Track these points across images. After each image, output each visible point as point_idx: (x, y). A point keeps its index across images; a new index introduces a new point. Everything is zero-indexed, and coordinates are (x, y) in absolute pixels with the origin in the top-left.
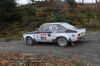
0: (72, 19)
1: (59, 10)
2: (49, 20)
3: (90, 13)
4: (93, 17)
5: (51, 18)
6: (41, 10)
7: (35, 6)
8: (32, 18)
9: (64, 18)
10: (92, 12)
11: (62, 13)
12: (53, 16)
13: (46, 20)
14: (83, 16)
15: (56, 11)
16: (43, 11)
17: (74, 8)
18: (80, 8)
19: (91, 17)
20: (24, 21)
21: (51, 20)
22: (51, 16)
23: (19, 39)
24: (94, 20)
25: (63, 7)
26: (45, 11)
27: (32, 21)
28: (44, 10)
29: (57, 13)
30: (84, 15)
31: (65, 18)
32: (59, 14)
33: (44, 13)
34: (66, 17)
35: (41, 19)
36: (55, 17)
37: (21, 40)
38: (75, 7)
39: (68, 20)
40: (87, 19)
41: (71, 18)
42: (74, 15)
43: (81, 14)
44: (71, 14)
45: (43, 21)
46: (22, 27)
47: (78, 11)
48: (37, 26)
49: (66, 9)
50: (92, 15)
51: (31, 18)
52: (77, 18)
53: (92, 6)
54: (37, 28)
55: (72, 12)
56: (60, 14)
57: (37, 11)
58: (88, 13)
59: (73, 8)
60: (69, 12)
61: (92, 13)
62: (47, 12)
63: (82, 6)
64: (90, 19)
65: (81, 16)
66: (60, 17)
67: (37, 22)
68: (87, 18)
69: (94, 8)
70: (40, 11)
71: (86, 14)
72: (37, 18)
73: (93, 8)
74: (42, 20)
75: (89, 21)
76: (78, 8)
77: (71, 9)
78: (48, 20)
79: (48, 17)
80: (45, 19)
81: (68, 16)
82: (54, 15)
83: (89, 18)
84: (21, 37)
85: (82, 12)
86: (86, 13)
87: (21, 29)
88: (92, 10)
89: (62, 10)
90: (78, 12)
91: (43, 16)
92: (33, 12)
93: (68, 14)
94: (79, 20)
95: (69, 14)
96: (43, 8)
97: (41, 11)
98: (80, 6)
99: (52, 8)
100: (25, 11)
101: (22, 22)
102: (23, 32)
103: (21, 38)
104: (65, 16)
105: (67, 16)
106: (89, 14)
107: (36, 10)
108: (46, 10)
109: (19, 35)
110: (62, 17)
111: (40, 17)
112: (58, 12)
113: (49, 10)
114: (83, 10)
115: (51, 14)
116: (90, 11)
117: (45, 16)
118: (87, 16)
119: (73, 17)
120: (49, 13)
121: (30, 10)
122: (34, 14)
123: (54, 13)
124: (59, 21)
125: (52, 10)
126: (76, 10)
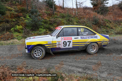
0: (50, 24)
1: (36, 12)
3: (70, 18)
4: (73, 23)
5: (26, 21)
7: (5, 3)
9: (41, 22)
10: (72, 17)
11: (39, 15)
12: (29, 18)
13: (19, 23)
14: (63, 22)
15: (32, 13)
16: (16, 11)
18: (60, 12)
19: (71, 23)
22: (25, 18)
25: (41, 9)
26: (18, 11)
28: (17, 9)
29: (33, 15)
30: (63, 20)
31: (43, 22)
32: (36, 16)
33: (16, 13)
34: (44, 21)
35: (12, 20)
36: (31, 20)
38: (55, 11)
39: (46, 25)
41: (49, 22)
42: (52, 20)
43: (60, 19)
44: (49, 18)
45: (16, 23)
47: (57, 15)
48: (6, 29)
49: (44, 11)
50: (72, 21)
52: (56, 23)
54: (7, 31)
55: (51, 16)
58: (68, 18)
59: (52, 11)
60: (47, 15)
61: (73, 19)
62: (21, 12)
63: (62, 10)
65: (60, 21)
66: (36, 20)
67: (7, 24)
69: (74, 14)
70: (11, 10)
71: (66, 20)
72: (7, 18)
73: (73, 13)
74: (14, 21)
76: (58, 12)
77: (49, 12)
78: (22, 22)
79: (22, 18)
80: (18, 21)
81: (46, 19)
85: (61, 16)
86: (66, 18)
88: (72, 16)
89: (40, 12)
90: (58, 16)
91: (15, 17)
92: (1, 10)
93: (46, 17)
95: (48, 18)
98: (60, 10)
99: (28, 9)
104: (43, 20)
107: (7, 8)
108: (20, 9)
110: (39, 21)
111: (11, 18)
113: (23, 11)
114: (62, 15)
115: (26, 16)
116: (70, 17)
117: (18, 17)
118: (67, 22)
119: (52, 21)
120: (23, 14)
122: (3, 14)
123: (30, 14)
124: (35, 25)
125: (27, 11)
126: (56, 14)
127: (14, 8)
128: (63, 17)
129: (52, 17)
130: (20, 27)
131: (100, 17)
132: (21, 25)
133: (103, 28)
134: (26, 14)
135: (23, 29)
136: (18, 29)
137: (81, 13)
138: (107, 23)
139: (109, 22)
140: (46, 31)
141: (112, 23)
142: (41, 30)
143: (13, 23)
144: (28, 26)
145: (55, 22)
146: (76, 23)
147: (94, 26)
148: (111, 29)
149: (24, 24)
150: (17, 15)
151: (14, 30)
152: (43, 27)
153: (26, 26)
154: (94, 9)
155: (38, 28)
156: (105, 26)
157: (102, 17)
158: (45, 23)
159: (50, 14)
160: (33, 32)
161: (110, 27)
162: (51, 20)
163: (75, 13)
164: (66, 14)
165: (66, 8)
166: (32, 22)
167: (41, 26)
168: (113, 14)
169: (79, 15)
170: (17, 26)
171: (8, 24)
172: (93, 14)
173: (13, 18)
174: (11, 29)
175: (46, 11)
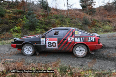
0: (46, 24)
1: (32, 14)
3: (63, 19)
4: (66, 23)
5: (23, 22)
7: (4, 7)
9: (37, 22)
10: (65, 18)
11: (36, 17)
12: (26, 20)
13: (17, 24)
14: (57, 22)
15: (29, 15)
16: (14, 13)
17: (48, 13)
18: (54, 13)
21: (23, 24)
22: (23, 19)
25: (36, 11)
26: (16, 13)
28: (15, 11)
29: (30, 17)
30: (57, 20)
31: (39, 22)
32: (32, 18)
33: (15, 15)
34: (40, 21)
35: (11, 21)
36: (28, 21)
39: (42, 25)
41: (44, 23)
42: (48, 20)
43: (54, 20)
44: (45, 19)
45: (14, 24)
47: (51, 16)
48: (6, 30)
49: (39, 13)
50: (64, 21)
53: (65, 13)
54: (6, 32)
55: (46, 17)
57: (6, 12)
58: (61, 19)
62: (18, 14)
63: (56, 12)
65: (54, 22)
66: (33, 21)
68: (60, 24)
70: (10, 13)
72: (6, 20)
74: (12, 23)
76: (52, 13)
77: (44, 14)
78: (20, 23)
79: (20, 20)
80: (16, 22)
81: (41, 20)
82: (27, 18)
83: (63, 24)
85: (55, 17)
86: (59, 19)
88: (65, 17)
89: (36, 14)
90: (52, 17)
91: (13, 19)
92: (0, 13)
93: (41, 18)
94: (53, 25)
95: (43, 19)
96: (13, 9)
99: (25, 11)
106: (62, 20)
111: (10, 19)
113: (20, 13)
114: (56, 16)
115: (23, 17)
116: (63, 17)
117: (16, 18)
118: (60, 22)
122: (2, 16)
123: (27, 16)
124: (32, 25)
125: (24, 13)
126: (50, 15)
127: (12, 11)
128: (57, 18)
129: (47, 18)
130: (18, 28)
131: (89, 17)
132: (19, 26)
133: (92, 27)
134: (24, 16)
135: (21, 29)
136: (17, 30)
137: (72, 14)
138: (96, 22)
139: (97, 21)
140: (42, 30)
141: (100, 22)
142: (38, 30)
143: (12, 24)
144: (26, 27)
145: (50, 23)
146: (69, 23)
147: (84, 25)
148: (99, 28)
149: (22, 25)
150: (15, 17)
151: (13, 31)
152: (39, 27)
153: (24, 26)
154: (84, 10)
155: (35, 28)
156: (94, 25)
157: (90, 17)
158: (41, 23)
159: (45, 15)
160: (31, 31)
161: (98, 26)
162: (46, 20)
163: (67, 14)
164: (59, 15)
165: (59, 10)
166: (30, 23)
167: (38, 26)
168: (100, 14)
169: (70, 16)
170: (16, 27)
171: (8, 25)
172: (83, 14)
173: (12, 20)
174: (11, 30)
175: (41, 13)
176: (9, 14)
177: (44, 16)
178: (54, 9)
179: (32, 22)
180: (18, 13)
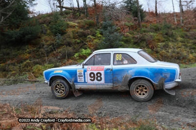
0: (135, 43)
1: (111, 26)
2: (91, 45)
3: (170, 31)
4: (175, 39)
5: (96, 40)
6: (76, 24)
7: (65, 17)
8: (58, 39)
9: (120, 41)
10: (174, 29)
11: (116, 30)
12: (100, 37)
13: (86, 44)
14: (156, 37)
15: (105, 28)
16: (82, 27)
17: (139, 22)
18: (151, 22)
19: (171, 39)
20: (43, 45)
21: (95, 45)
22: (95, 36)
23: (34, 80)
24: (176, 46)
25: (118, 20)
26: (84, 27)
27: (60, 46)
28: (82, 24)
29: (107, 31)
30: (157, 34)
31: (123, 41)
32: (111, 33)
33: (81, 30)
34: (124, 38)
35: (76, 41)
36: (104, 38)
37: (38, 81)
38: (142, 20)
39: (128, 45)
40: (164, 43)
41: (132, 40)
42: (138, 36)
43: (152, 34)
44: (133, 34)
45: (81, 45)
46: (40, 56)
47: (146, 27)
48: (68, 55)
49: (123, 23)
50: (172, 36)
51: (58, 41)
52: (144, 40)
53: (174, 19)
54: (68, 58)
55: (136, 29)
56: (113, 33)
57: (68, 26)
58: (165, 31)
59: (137, 22)
60: (129, 29)
61: (174, 32)
62: (88, 28)
63: (155, 19)
64: (170, 44)
65: (152, 38)
66: (112, 38)
67: (69, 48)
68: (163, 41)
69: (176, 23)
70: (74, 27)
71: (161, 34)
72: (68, 40)
73: (174, 21)
74: (78, 43)
75: (167, 47)
76: (147, 22)
77: (132, 24)
78: (89, 43)
79: (89, 37)
80: (84, 42)
82: (101, 34)
83: (168, 40)
84: (37, 77)
85: (153, 29)
86: (161, 32)
87: (37, 60)
88: (173, 27)
89: (117, 25)
90: (147, 29)
91: (80, 36)
92: (60, 28)
93: (127, 32)
94: (149, 44)
95: (130, 34)
96: (80, 21)
97: (78, 26)
98: (151, 18)
99: (98, 22)
100: (45, 25)
101: (40, 48)
102: (41, 66)
103: (37, 79)
104: (122, 37)
105: (126, 37)
106: (166, 34)
107: (68, 24)
108: (86, 24)
109: (33, 73)
110: (117, 39)
111: (74, 38)
112: (109, 28)
113: (91, 25)
114: (155, 26)
115: (96, 33)
116: (168, 28)
117: (84, 35)
118: (164, 37)
119: (137, 38)
120: (91, 31)
121: (56, 25)
122: (63, 33)
123: (102, 30)
125: (96, 25)
126: (144, 26)
127: (78, 23)
128: (157, 30)
129: (138, 32)
130: (88, 52)
132: (89, 48)
134: (96, 30)
137: (190, 20)
143: (77, 45)
146: (182, 39)
149: (93, 46)
150: (82, 32)
151: (79, 56)
158: (127, 41)
159: (134, 26)
162: (136, 36)
164: (161, 24)
165: (162, 13)
166: (107, 43)
169: (185, 24)
170: (83, 50)
171: (71, 48)
173: (77, 38)
174: (75, 56)
175: (127, 23)
176: (73, 29)
177: (131, 27)
178: (152, 13)
179: (110, 40)
180: (86, 26)
